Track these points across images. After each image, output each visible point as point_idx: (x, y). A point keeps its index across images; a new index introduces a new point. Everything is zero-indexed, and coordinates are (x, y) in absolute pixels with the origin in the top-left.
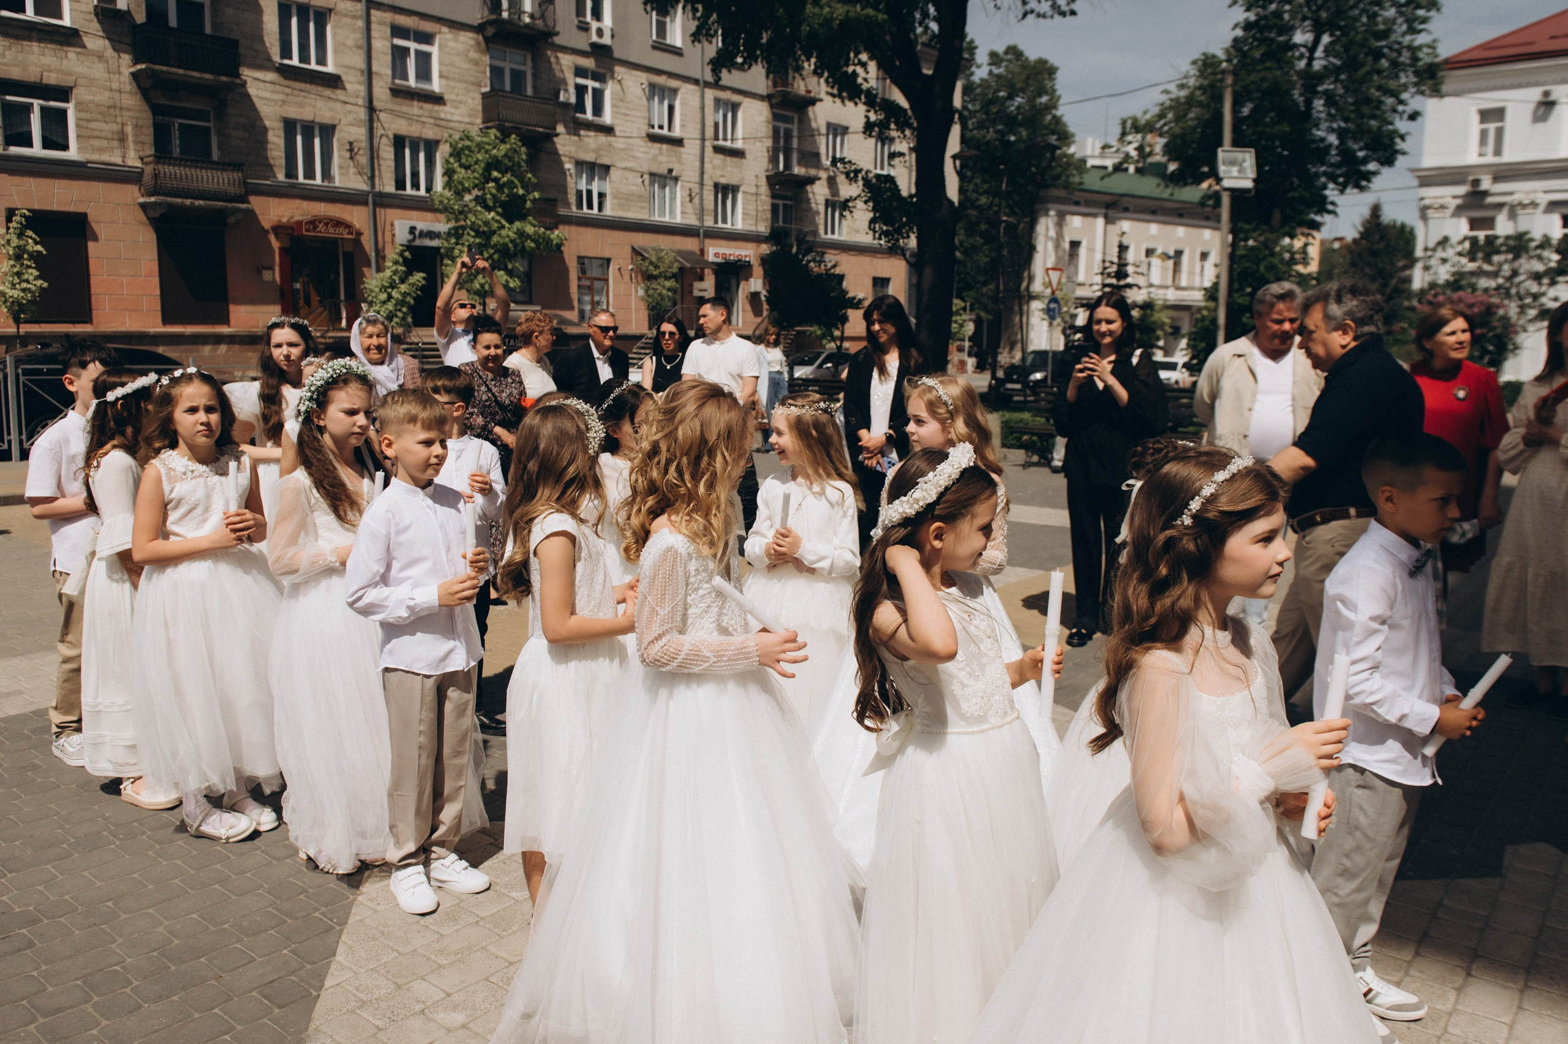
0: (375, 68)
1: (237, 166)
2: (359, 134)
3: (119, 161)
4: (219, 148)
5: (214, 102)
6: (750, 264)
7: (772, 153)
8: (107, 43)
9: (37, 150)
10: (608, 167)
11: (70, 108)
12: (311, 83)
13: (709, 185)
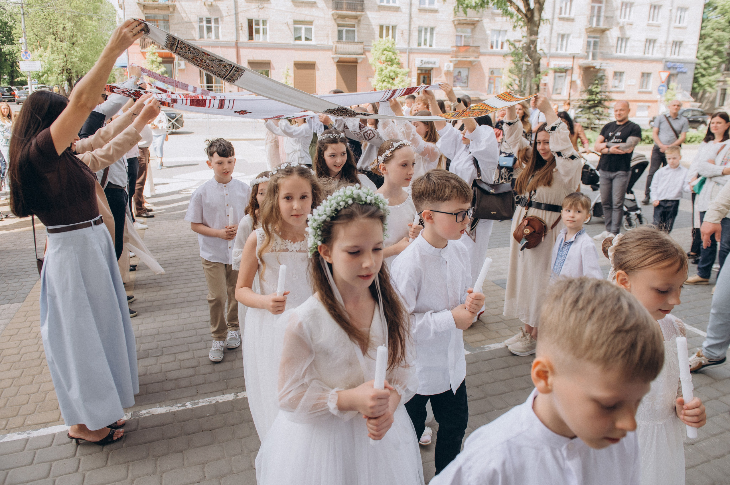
0: (413, 2)
1: (362, 43)
2: (406, 27)
3: (326, 43)
4: (358, 37)
5: (356, 21)
6: (572, 68)
7: (589, 18)
8: (324, 5)
9: (303, 42)
10: (506, 31)
11: (313, 27)
12: (390, 10)
13: (555, 34)
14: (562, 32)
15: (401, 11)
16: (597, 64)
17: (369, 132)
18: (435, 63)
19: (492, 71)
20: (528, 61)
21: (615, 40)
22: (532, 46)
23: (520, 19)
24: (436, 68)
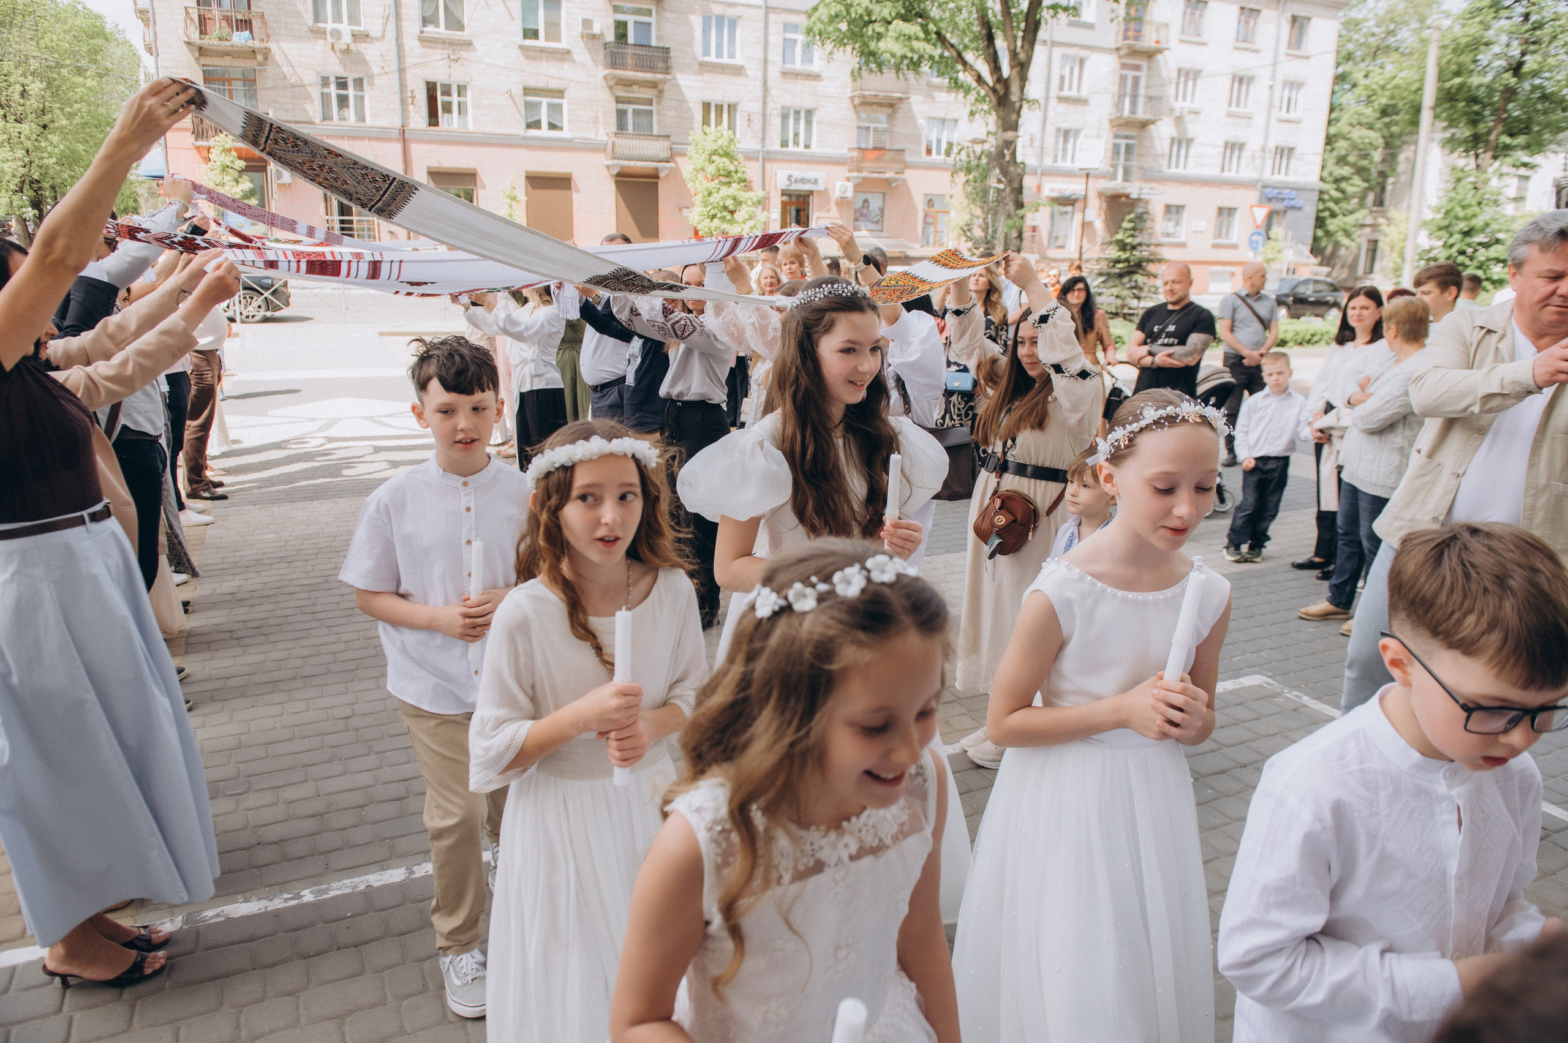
0: (770, 57)
1: (667, 137)
2: (756, 107)
3: (592, 136)
4: (659, 124)
5: (656, 92)
6: (1085, 197)
7: (1116, 98)
8: (588, 57)
9: (544, 132)
10: (956, 121)
11: (565, 102)
12: (723, 73)
13: (1050, 130)
14: (1065, 126)
15: (746, 76)
16: (1133, 189)
17: (683, 322)
18: (816, 182)
19: (930, 200)
20: (999, 181)
21: (1166, 144)
22: (1006, 151)
23: (984, 99)
24: (819, 192)
